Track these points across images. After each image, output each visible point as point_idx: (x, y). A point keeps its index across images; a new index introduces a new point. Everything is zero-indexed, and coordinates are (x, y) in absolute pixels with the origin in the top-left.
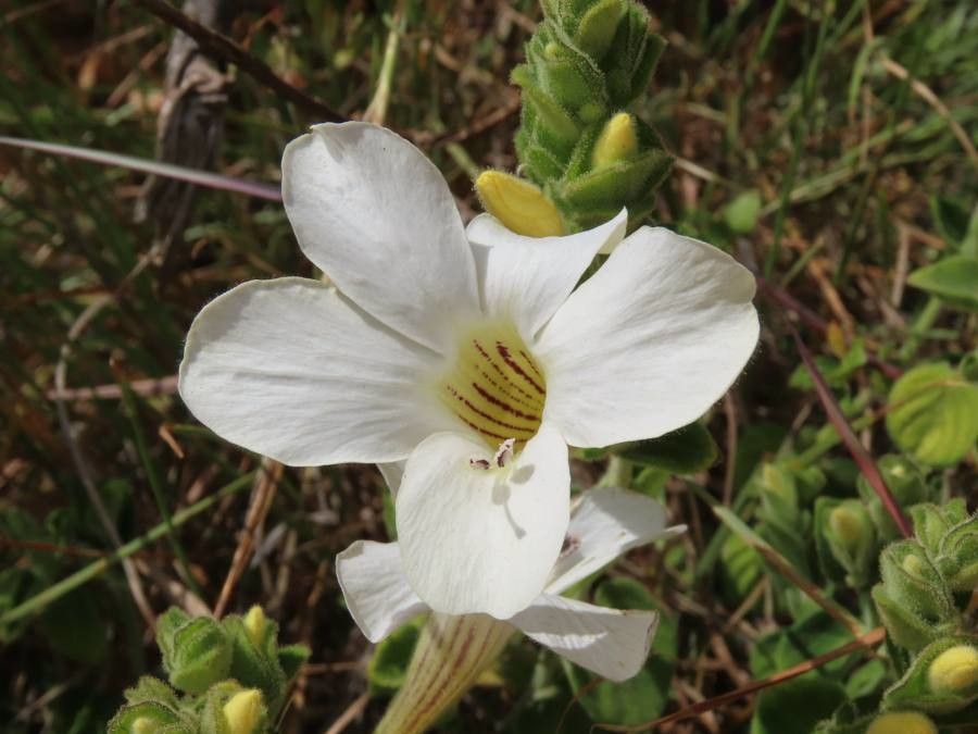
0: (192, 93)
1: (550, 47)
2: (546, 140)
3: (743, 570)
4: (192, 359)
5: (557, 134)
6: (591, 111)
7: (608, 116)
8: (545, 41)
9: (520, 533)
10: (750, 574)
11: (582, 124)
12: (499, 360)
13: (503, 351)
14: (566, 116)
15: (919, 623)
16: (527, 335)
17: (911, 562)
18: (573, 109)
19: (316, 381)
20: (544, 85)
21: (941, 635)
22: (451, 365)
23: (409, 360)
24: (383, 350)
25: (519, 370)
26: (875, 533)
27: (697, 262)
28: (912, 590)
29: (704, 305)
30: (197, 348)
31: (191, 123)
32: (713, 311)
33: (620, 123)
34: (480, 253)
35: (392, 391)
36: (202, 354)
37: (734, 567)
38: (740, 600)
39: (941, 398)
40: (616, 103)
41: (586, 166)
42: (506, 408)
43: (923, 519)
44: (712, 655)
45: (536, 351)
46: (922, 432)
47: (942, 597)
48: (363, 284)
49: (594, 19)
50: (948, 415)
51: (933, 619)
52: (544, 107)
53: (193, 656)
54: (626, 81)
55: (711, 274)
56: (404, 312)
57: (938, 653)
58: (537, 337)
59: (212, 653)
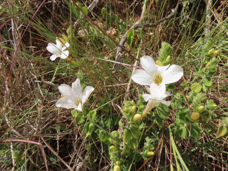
0: (119, 56)
1: (163, 50)
2: (161, 58)
3: (173, 106)
4: (132, 76)
5: (162, 58)
6: (166, 55)
7: (168, 56)
8: (162, 49)
9: (161, 91)
10: (174, 107)
11: (165, 57)
12: (158, 77)
13: (158, 76)
14: (164, 56)
15: (197, 104)
16: (161, 74)
17: (197, 98)
18: (164, 55)
19: (143, 78)
20: (162, 53)
21: (200, 105)
22: (154, 77)
23: (151, 76)
24: (148, 75)
25: (159, 78)
26: (190, 98)
27: (178, 67)
28: (197, 101)
29: (178, 71)
30: (133, 75)
31: (119, 59)
32: (179, 72)
33: (169, 57)
34: (157, 67)
35: (149, 79)
36: (133, 76)
37: (172, 106)
38: (173, 109)
39: (197, 86)
40: (168, 55)
41: (165, 61)
42: (158, 82)
43: (198, 94)
44: (170, 114)
45: (162, 76)
46: (195, 90)
47: (200, 101)
48: (147, 70)
49: (167, 47)
50: (198, 88)
51: (199, 104)
52: (162, 55)
53: (127, 104)
54: (169, 53)
55: (179, 68)
56: (150, 72)
57: (199, 107)
58: (162, 75)
59: (129, 104)
